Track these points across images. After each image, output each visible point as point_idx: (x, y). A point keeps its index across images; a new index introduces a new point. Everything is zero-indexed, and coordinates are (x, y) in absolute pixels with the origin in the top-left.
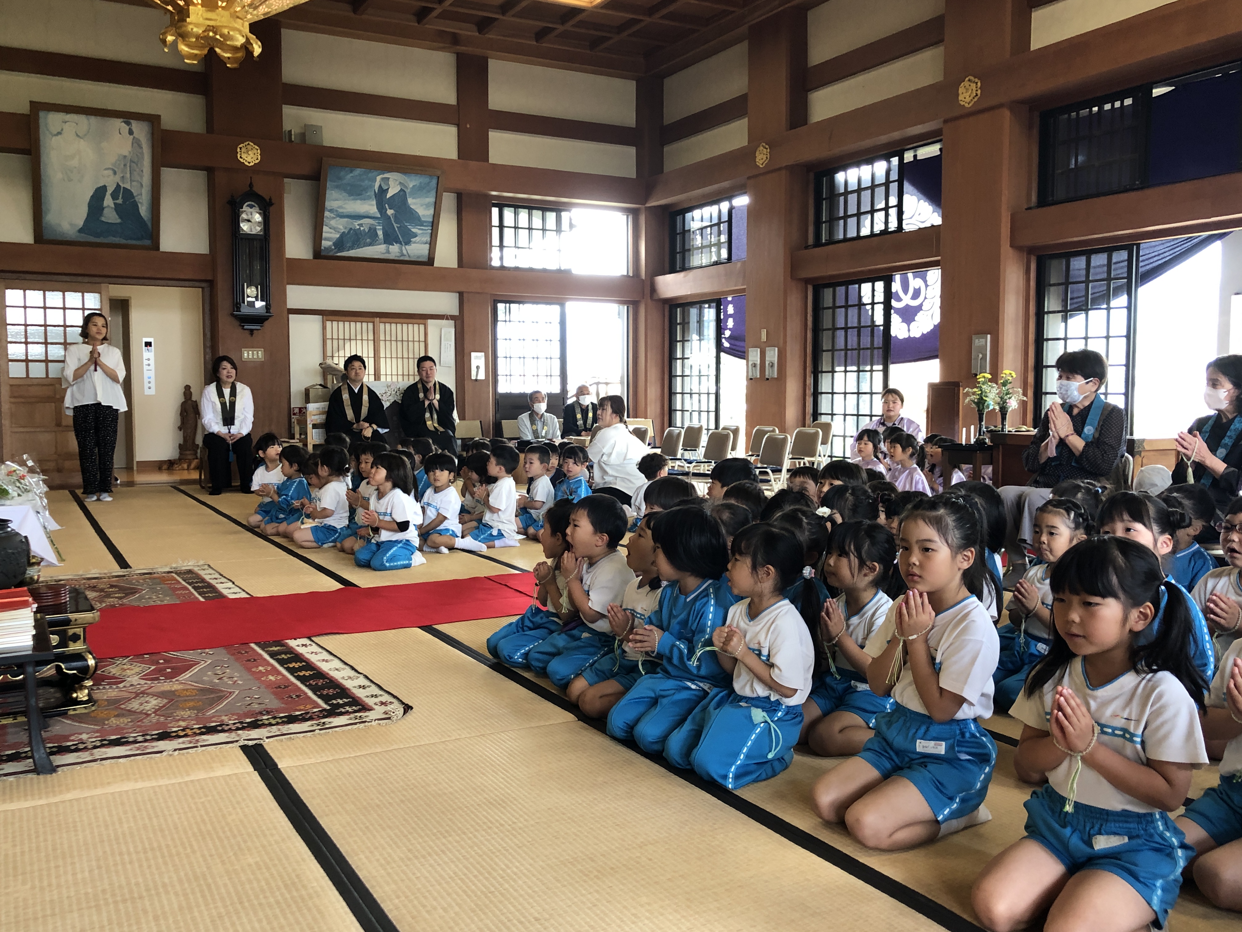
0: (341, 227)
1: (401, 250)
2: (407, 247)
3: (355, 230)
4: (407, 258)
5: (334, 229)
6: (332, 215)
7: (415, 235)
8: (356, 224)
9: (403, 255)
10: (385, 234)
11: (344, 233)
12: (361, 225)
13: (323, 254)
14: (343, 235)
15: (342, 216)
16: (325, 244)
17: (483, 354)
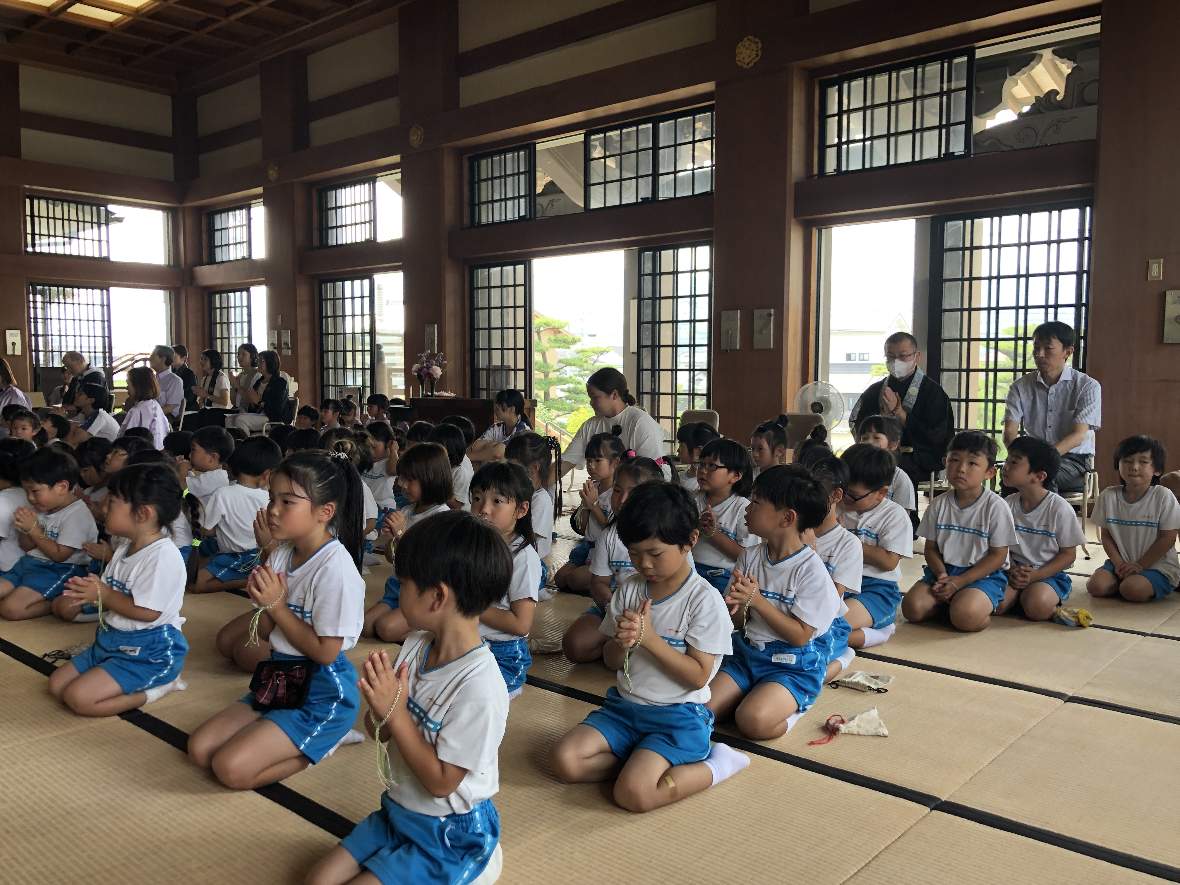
17: (19, 331)
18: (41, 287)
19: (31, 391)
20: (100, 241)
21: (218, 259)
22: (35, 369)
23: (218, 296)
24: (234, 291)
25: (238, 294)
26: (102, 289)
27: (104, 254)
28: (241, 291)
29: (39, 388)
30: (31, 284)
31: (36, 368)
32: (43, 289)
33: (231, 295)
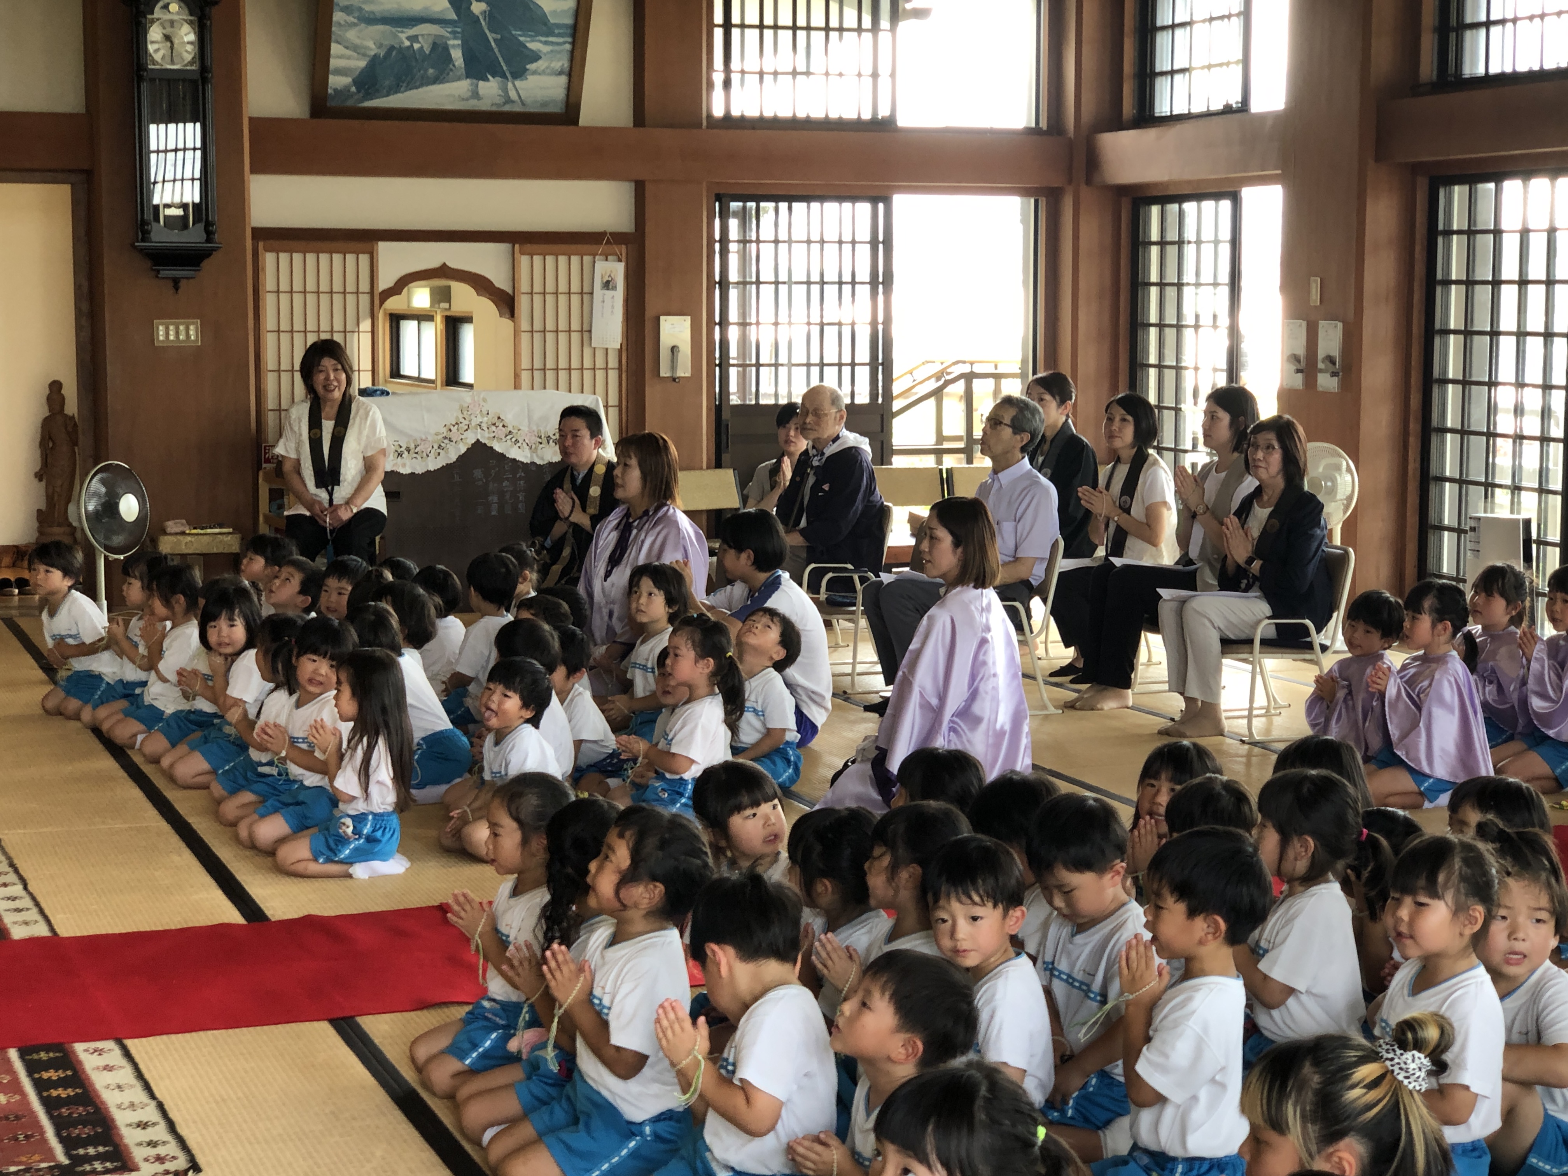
0: (371, 44)
1: (505, 90)
2: (517, 83)
3: (401, 50)
4: (517, 108)
5: (355, 48)
6: (351, 19)
7: (535, 57)
8: (403, 36)
9: (508, 101)
10: (469, 58)
11: (376, 56)
12: (414, 39)
13: (331, 104)
14: (374, 62)
15: (371, 20)
16: (336, 82)
17: (688, 319)
18: (741, 204)
19: (708, 468)
20: (875, 75)
21: (1162, 108)
22: (718, 409)
23: (1155, 210)
24: (1199, 197)
25: (1208, 205)
26: (874, 200)
27: (884, 112)
28: (1217, 196)
29: (725, 457)
30: (719, 198)
31: (720, 408)
32: (744, 208)
33: (1190, 207)
